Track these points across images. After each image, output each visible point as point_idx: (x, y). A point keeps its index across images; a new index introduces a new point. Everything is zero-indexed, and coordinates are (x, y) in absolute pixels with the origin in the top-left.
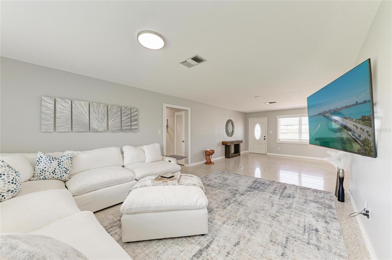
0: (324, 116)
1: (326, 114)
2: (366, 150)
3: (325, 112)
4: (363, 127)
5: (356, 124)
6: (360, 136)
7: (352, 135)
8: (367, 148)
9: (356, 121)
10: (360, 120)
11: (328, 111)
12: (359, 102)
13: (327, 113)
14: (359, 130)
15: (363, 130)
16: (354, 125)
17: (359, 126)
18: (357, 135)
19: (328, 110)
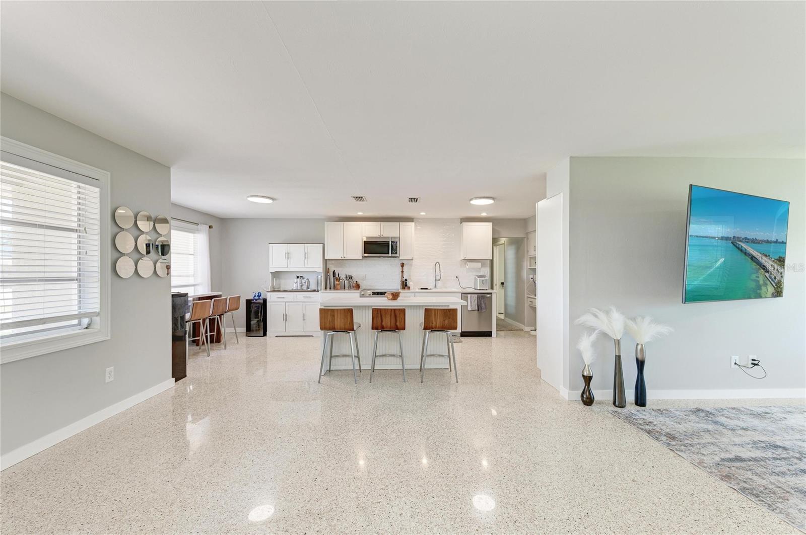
0: (734, 245)
1: (739, 243)
2: (778, 292)
3: (738, 238)
4: (779, 268)
5: (773, 264)
6: (775, 278)
7: (768, 277)
8: (779, 290)
9: (774, 261)
10: (777, 260)
11: (743, 239)
12: (779, 241)
13: (741, 241)
14: (775, 271)
15: (778, 271)
16: (772, 265)
17: (777, 267)
18: (773, 277)
19: (743, 237)
